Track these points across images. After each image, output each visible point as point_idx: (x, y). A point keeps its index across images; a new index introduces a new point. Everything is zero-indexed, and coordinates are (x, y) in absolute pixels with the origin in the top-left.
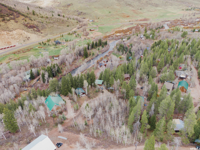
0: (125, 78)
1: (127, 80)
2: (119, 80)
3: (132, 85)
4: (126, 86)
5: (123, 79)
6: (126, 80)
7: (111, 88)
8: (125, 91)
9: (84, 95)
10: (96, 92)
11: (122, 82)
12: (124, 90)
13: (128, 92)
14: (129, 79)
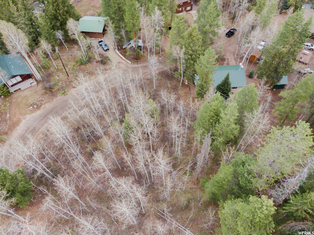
0: (179, 6)
1: (184, 13)
2: (158, 12)
3: (207, 27)
4: (186, 34)
5: (171, 9)
6: (182, 11)
7: (133, 44)
8: (182, 56)
9: (30, 80)
10: (82, 64)
11: (169, 18)
12: (179, 52)
13: (192, 59)
14: (189, 8)
